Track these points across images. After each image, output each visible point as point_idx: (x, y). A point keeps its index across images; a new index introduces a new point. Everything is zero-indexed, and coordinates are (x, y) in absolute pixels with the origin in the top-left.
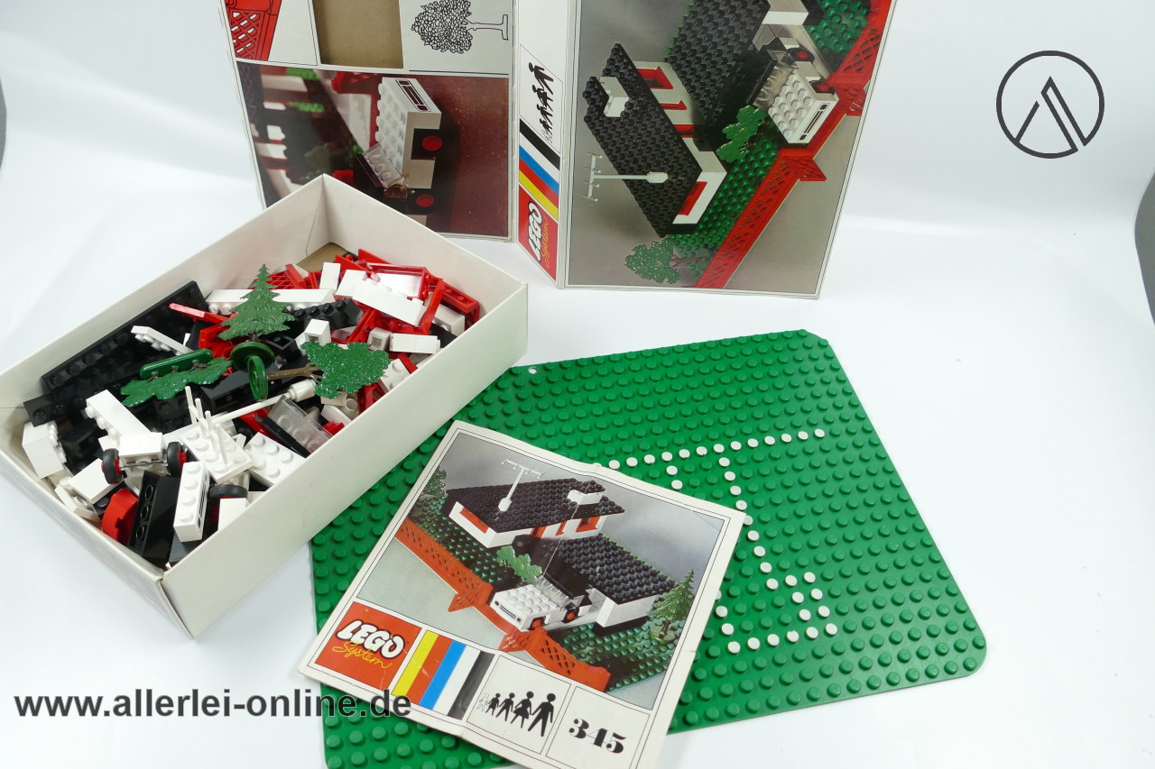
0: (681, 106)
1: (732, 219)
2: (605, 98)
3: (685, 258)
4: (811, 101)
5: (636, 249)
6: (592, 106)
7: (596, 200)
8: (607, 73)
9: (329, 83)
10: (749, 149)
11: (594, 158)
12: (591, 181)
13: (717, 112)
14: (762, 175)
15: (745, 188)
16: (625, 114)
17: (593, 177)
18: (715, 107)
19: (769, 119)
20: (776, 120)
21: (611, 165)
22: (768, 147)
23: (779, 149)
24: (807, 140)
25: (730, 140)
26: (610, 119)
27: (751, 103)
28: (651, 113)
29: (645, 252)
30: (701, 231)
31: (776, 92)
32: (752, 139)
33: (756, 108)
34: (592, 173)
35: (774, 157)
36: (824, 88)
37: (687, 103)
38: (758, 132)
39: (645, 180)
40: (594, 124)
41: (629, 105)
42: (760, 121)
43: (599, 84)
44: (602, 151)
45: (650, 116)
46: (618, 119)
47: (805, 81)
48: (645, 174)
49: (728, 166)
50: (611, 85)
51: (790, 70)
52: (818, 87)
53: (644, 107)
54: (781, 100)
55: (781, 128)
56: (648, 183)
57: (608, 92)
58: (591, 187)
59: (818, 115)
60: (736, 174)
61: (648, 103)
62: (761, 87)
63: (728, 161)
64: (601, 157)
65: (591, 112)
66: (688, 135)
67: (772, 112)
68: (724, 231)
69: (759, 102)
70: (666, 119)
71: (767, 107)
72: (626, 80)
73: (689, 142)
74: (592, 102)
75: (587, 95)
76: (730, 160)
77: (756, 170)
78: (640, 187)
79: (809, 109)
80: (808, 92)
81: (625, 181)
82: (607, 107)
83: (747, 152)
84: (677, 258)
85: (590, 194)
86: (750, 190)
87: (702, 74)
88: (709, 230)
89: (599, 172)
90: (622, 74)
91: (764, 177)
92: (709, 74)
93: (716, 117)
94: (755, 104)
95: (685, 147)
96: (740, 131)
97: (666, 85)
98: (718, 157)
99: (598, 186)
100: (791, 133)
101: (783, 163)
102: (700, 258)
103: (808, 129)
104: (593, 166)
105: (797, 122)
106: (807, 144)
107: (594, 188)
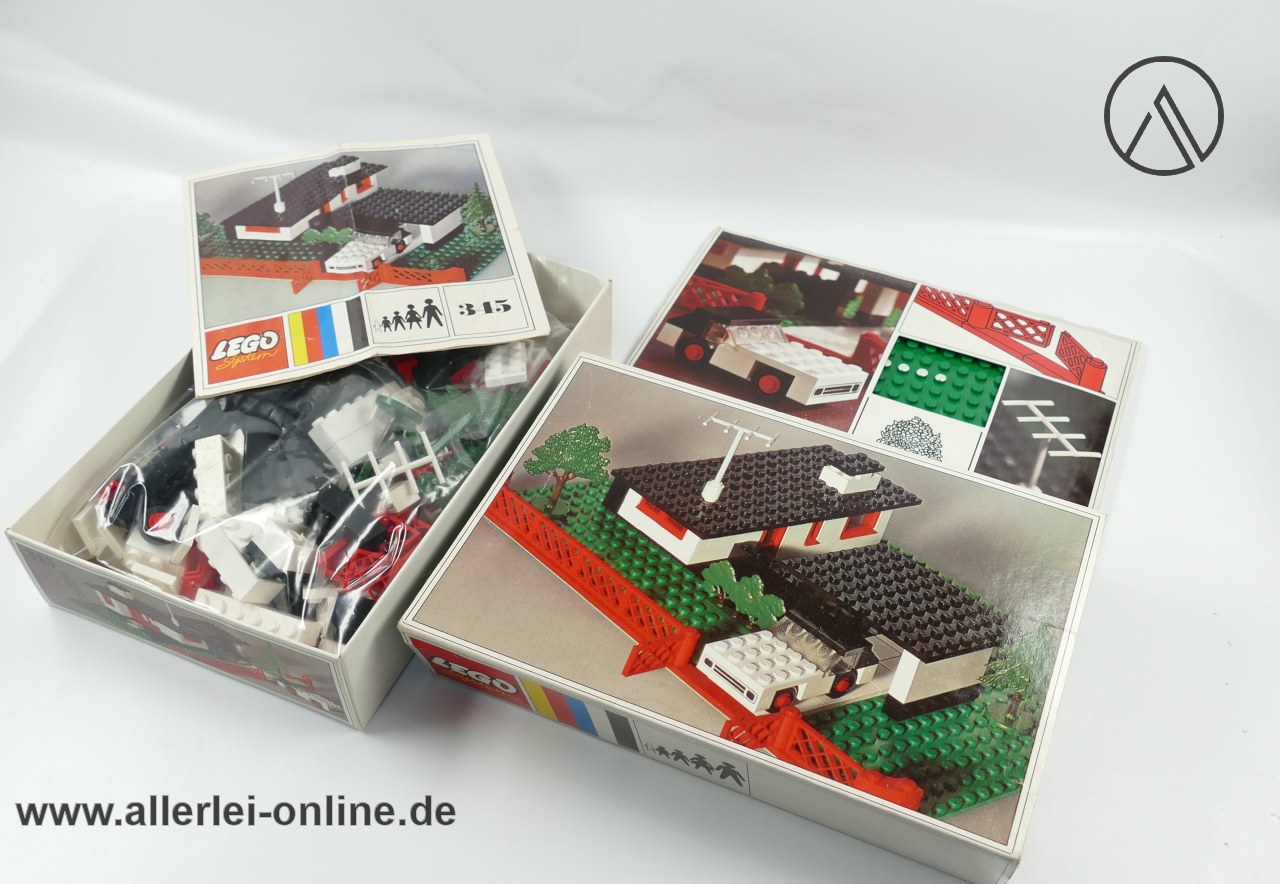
0: (811, 539)
1: (605, 554)
2: (851, 472)
3: (563, 487)
4: (766, 683)
5: (607, 443)
6: (844, 458)
7: (705, 424)
8: (884, 483)
9: (877, 332)
10: (717, 597)
11: (770, 439)
12: (735, 427)
13: (788, 575)
14: (665, 602)
15: (653, 579)
16: (822, 484)
17: (741, 431)
18: (797, 575)
19: (756, 629)
20: (750, 638)
21: (752, 451)
22: (710, 619)
23: (700, 631)
24: (701, 666)
25: (738, 579)
26: (820, 469)
27: (787, 614)
28: (813, 510)
29: (598, 449)
30: (603, 515)
31: (795, 646)
32: (729, 605)
33: (779, 619)
34: (748, 432)
35: (690, 623)
36: (781, 701)
37: (813, 548)
38: (739, 614)
39: (714, 478)
40: (819, 452)
41: (832, 492)
42: (756, 619)
43: (872, 471)
44: (777, 448)
45: (810, 506)
46: (816, 476)
47: (802, 682)
48: (724, 481)
49: (698, 569)
50: (867, 483)
51: (825, 668)
52: (787, 695)
53: (824, 504)
54: (781, 648)
55: (735, 642)
56: (708, 479)
57: (858, 477)
58: (728, 424)
59: (740, 687)
60: (681, 574)
61: (828, 510)
62: (809, 629)
63: (706, 570)
64: (768, 445)
65: (835, 454)
66: (765, 538)
67: (766, 636)
68: (590, 539)
69: (786, 624)
70: (797, 522)
71: (775, 631)
72: (868, 498)
73: (756, 537)
74: (849, 459)
75: (862, 457)
76: (705, 573)
77: (678, 598)
78: (705, 470)
79: (753, 677)
80: (781, 682)
81: (722, 460)
82: (838, 470)
83: (712, 595)
84: (568, 478)
85: (715, 420)
86: (646, 584)
87: (851, 573)
88: (601, 525)
89: (747, 438)
90: (879, 496)
91: (661, 604)
92: (850, 580)
93: (781, 573)
94: (786, 618)
95: (747, 530)
96: (751, 592)
97: (846, 534)
98: (718, 561)
99: (726, 431)
100: (723, 650)
101: (676, 631)
102: (554, 503)
103: (719, 671)
104: (756, 434)
105: (737, 661)
106: (695, 665)
107: (725, 427)
